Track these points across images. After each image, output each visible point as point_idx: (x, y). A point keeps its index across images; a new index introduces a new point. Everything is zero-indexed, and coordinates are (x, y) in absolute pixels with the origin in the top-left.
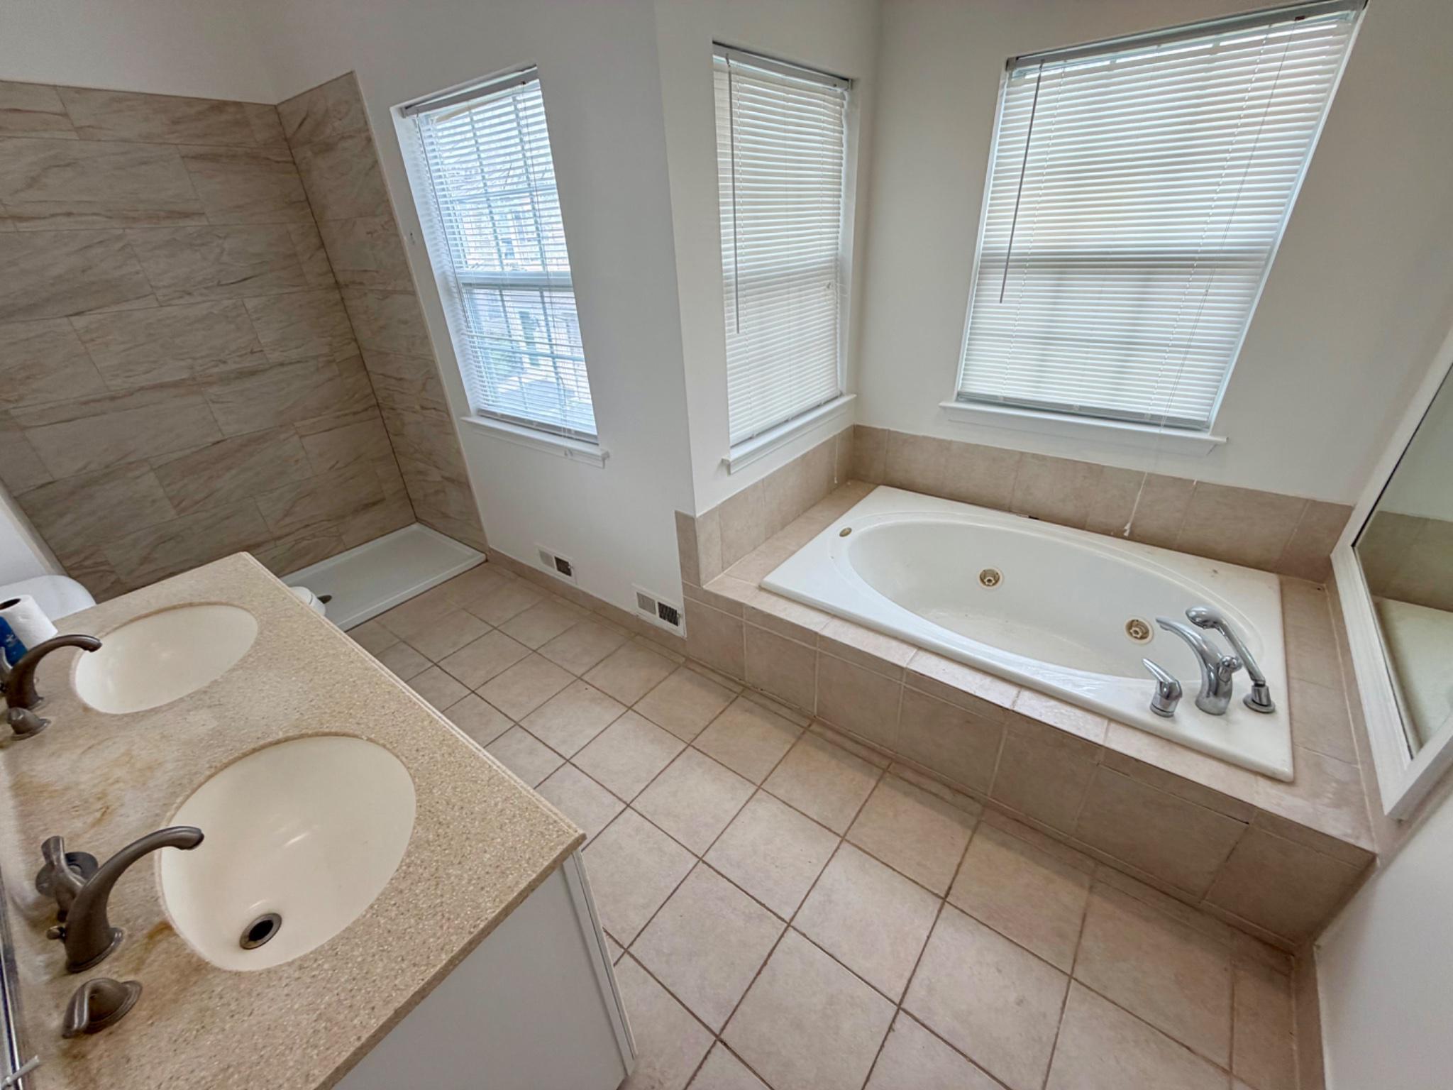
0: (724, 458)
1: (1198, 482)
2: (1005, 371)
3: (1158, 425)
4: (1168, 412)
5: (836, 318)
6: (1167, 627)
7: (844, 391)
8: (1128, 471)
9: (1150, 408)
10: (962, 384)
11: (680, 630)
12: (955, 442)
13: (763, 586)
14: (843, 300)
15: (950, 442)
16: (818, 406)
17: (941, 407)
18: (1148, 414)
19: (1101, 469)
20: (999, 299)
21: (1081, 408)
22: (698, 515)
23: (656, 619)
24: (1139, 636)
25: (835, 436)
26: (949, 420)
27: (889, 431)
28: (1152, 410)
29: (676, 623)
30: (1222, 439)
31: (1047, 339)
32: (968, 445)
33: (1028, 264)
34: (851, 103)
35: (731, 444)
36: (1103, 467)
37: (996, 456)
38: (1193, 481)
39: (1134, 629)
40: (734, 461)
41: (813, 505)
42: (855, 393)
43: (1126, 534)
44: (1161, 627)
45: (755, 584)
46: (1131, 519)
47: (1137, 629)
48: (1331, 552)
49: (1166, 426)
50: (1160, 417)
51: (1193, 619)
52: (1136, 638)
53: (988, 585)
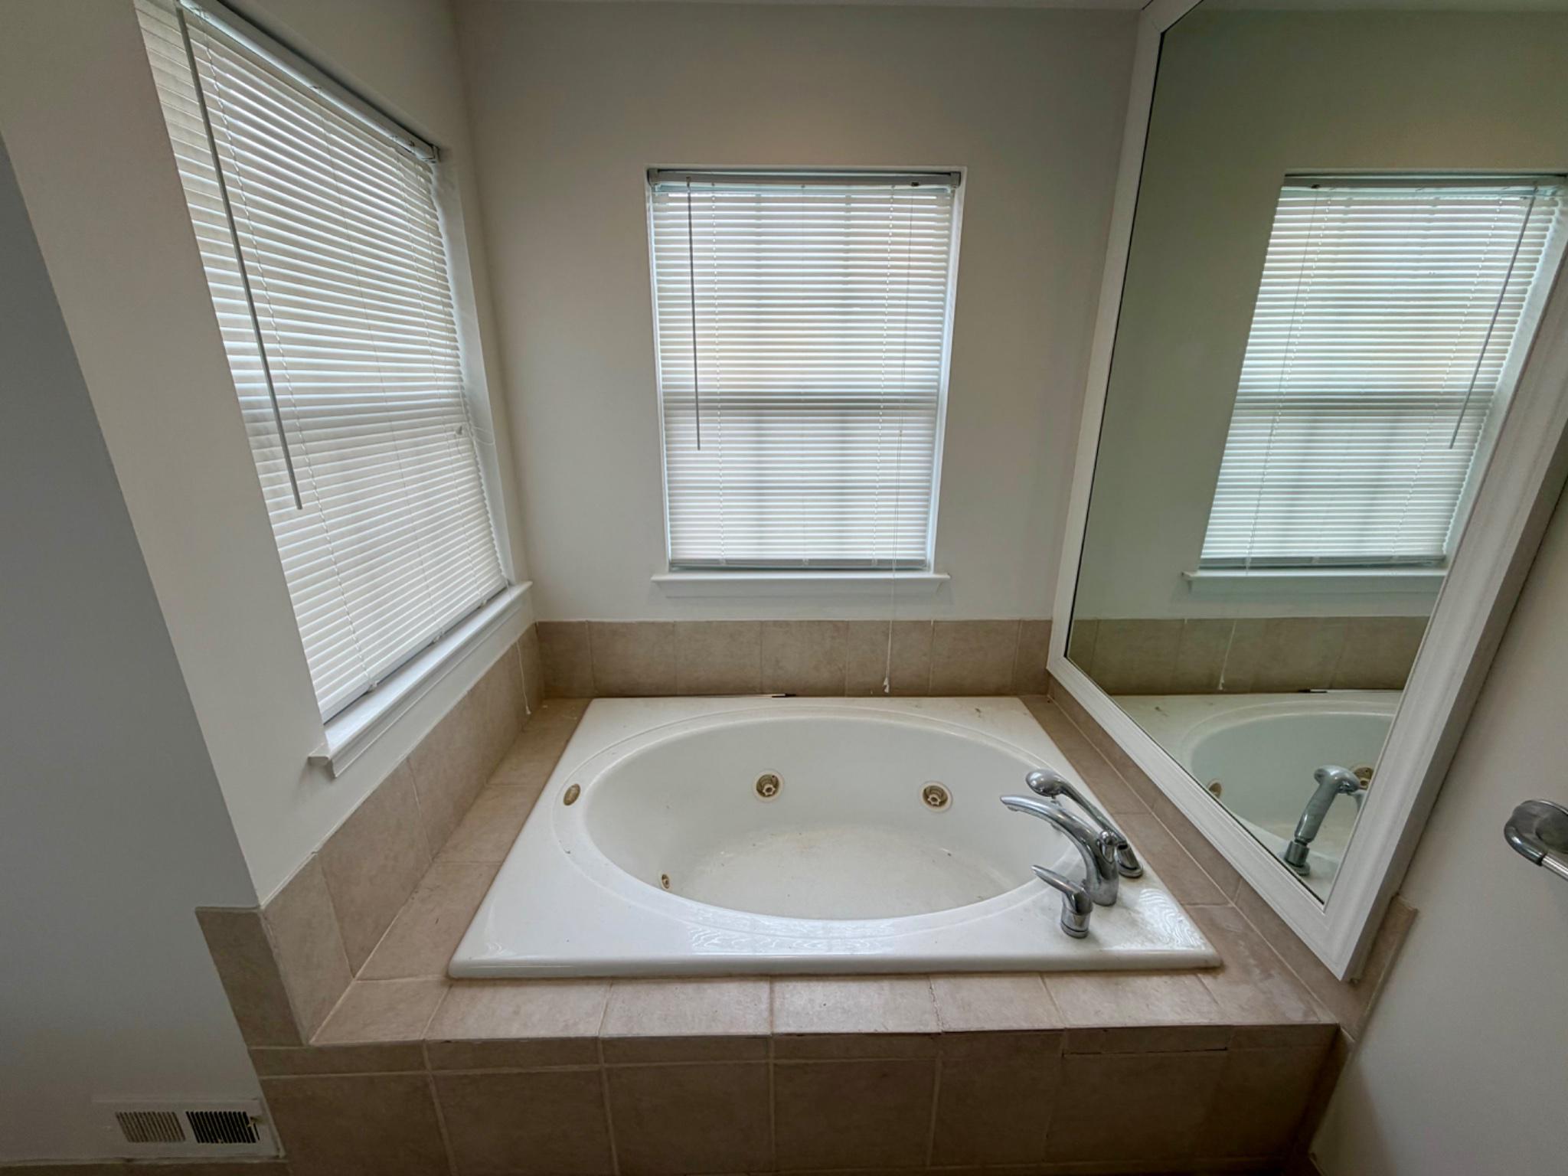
0: (311, 754)
1: (934, 622)
2: (720, 529)
3: (890, 570)
4: (896, 555)
5: (480, 478)
6: (1016, 808)
7: (513, 579)
8: (872, 623)
9: (874, 553)
10: (672, 550)
11: (266, 1146)
12: (680, 623)
13: (453, 974)
14: (483, 449)
15: (674, 624)
16: (479, 609)
17: (654, 582)
18: (874, 560)
19: (847, 624)
20: (696, 445)
21: (811, 561)
22: (264, 901)
23: (191, 1150)
24: (938, 803)
25: (513, 647)
26: (668, 597)
27: (589, 623)
28: (876, 554)
29: (250, 1138)
30: (946, 576)
31: (760, 489)
32: (696, 624)
33: (720, 405)
34: (442, 180)
35: (324, 721)
36: (848, 622)
37: (733, 631)
38: (930, 622)
39: (931, 796)
40: (335, 756)
41: (502, 760)
42: (530, 580)
43: (887, 690)
44: (1009, 808)
45: (435, 977)
46: (888, 672)
47: (935, 796)
48: (1046, 665)
49: (898, 570)
50: (889, 562)
51: (1036, 789)
52: (935, 805)
53: (769, 796)
